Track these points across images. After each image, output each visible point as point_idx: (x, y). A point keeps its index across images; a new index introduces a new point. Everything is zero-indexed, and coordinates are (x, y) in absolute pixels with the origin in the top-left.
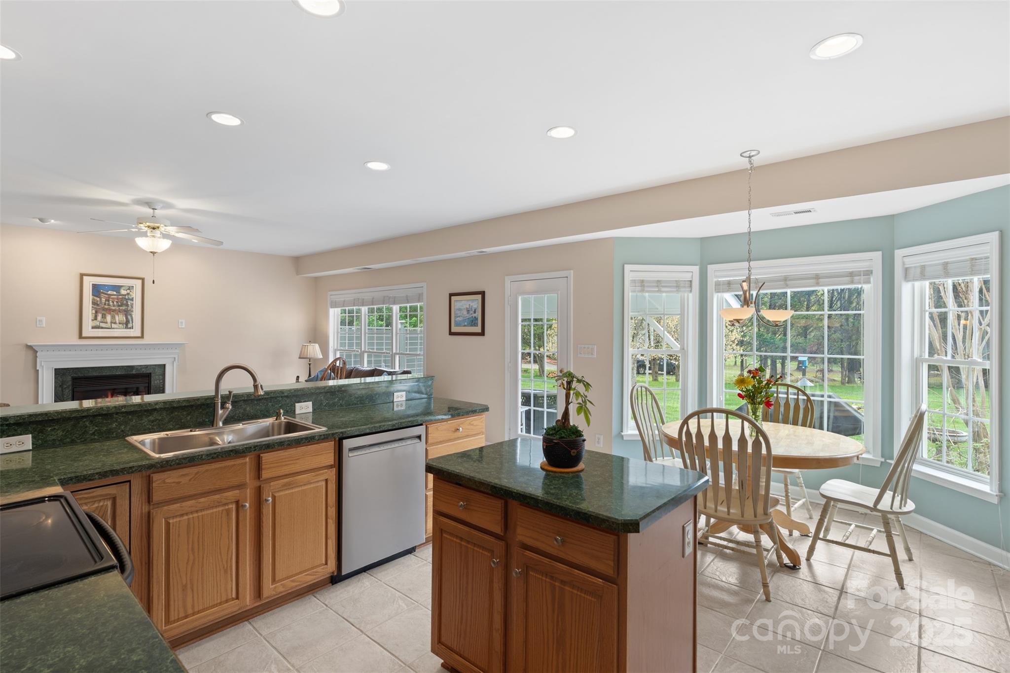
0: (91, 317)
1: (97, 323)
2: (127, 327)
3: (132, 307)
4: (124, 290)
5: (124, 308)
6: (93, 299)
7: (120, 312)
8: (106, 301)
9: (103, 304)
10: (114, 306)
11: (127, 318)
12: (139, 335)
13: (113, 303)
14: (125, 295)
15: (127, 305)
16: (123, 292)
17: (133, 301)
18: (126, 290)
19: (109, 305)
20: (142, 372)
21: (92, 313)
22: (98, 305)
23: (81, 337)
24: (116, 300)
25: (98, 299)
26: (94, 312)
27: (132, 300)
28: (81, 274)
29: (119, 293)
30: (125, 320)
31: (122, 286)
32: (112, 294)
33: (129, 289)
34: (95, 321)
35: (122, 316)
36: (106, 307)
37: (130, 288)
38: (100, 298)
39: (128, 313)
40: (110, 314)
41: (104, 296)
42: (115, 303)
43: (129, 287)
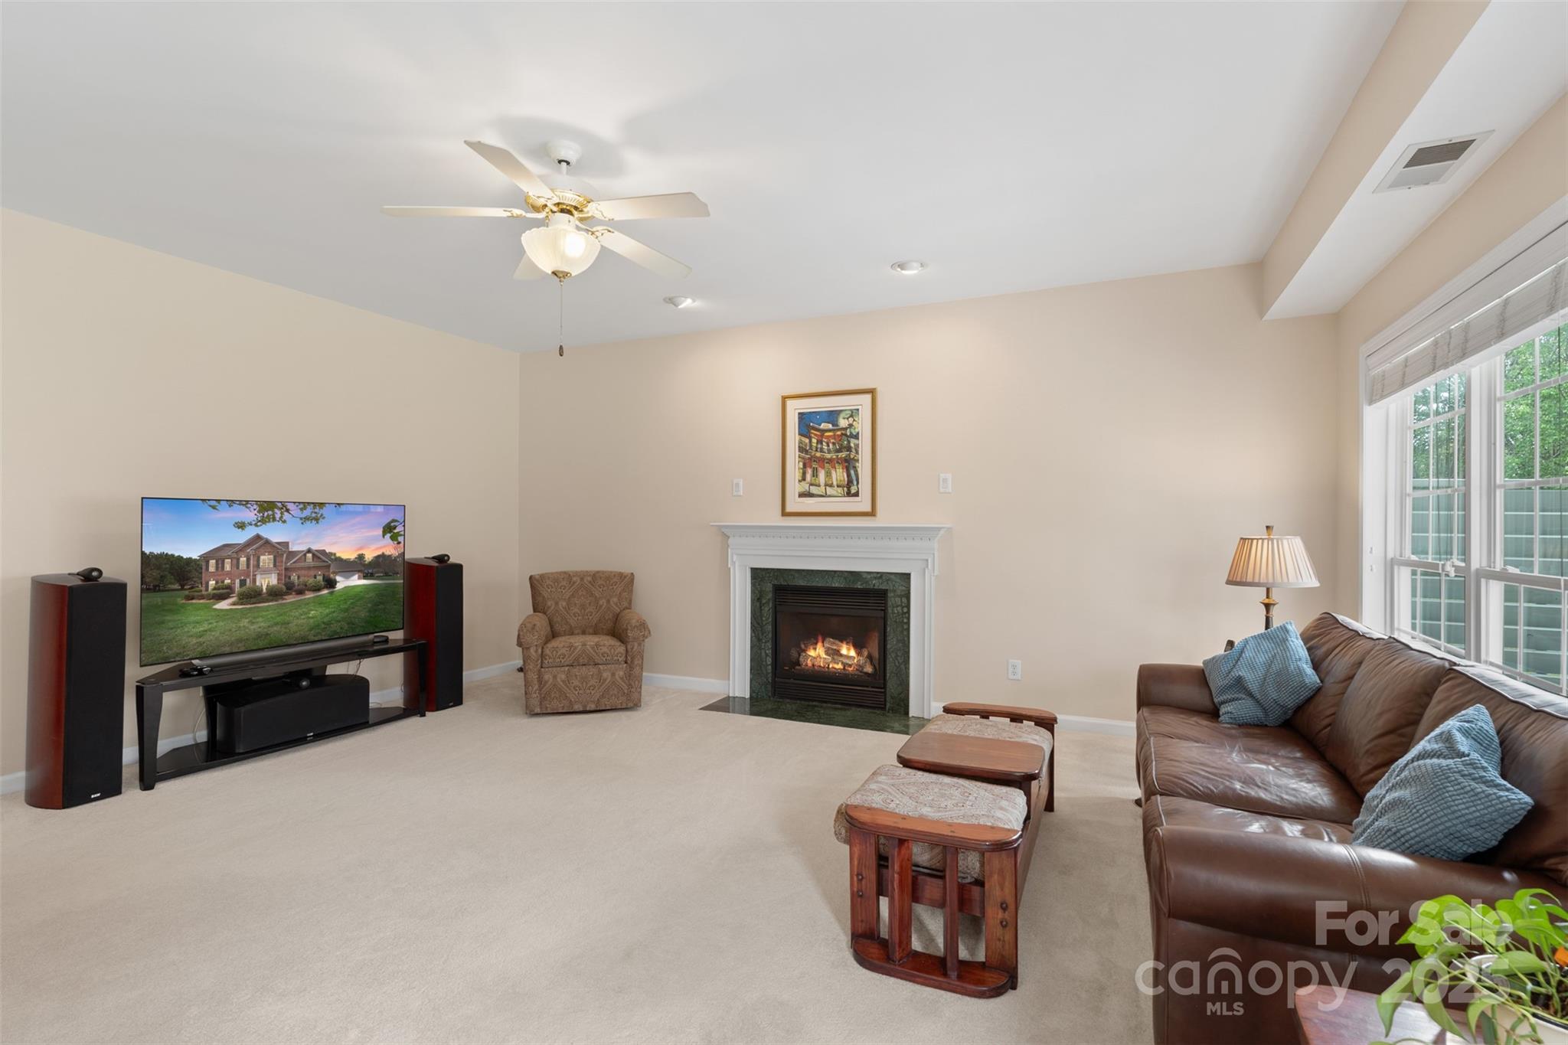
0: (798, 475)
1: (805, 487)
2: (849, 494)
3: (857, 453)
4: (844, 418)
5: (843, 455)
6: (801, 442)
7: (838, 462)
8: (817, 443)
9: (814, 449)
10: (829, 451)
11: (849, 475)
12: (868, 509)
13: (828, 446)
14: (846, 429)
15: (849, 449)
16: (843, 423)
17: (858, 439)
18: (848, 419)
19: (822, 450)
20: (872, 587)
21: (799, 469)
22: (807, 452)
23: (785, 514)
24: (832, 441)
25: (807, 441)
26: (801, 464)
27: (856, 437)
28: (782, 397)
29: (838, 426)
30: (846, 479)
31: (841, 411)
32: (826, 428)
33: (852, 416)
34: (803, 483)
35: (841, 470)
36: (818, 454)
37: (854, 413)
38: (810, 439)
39: (849, 464)
40: (823, 468)
41: (816, 435)
42: (831, 446)
43: (852, 411)
